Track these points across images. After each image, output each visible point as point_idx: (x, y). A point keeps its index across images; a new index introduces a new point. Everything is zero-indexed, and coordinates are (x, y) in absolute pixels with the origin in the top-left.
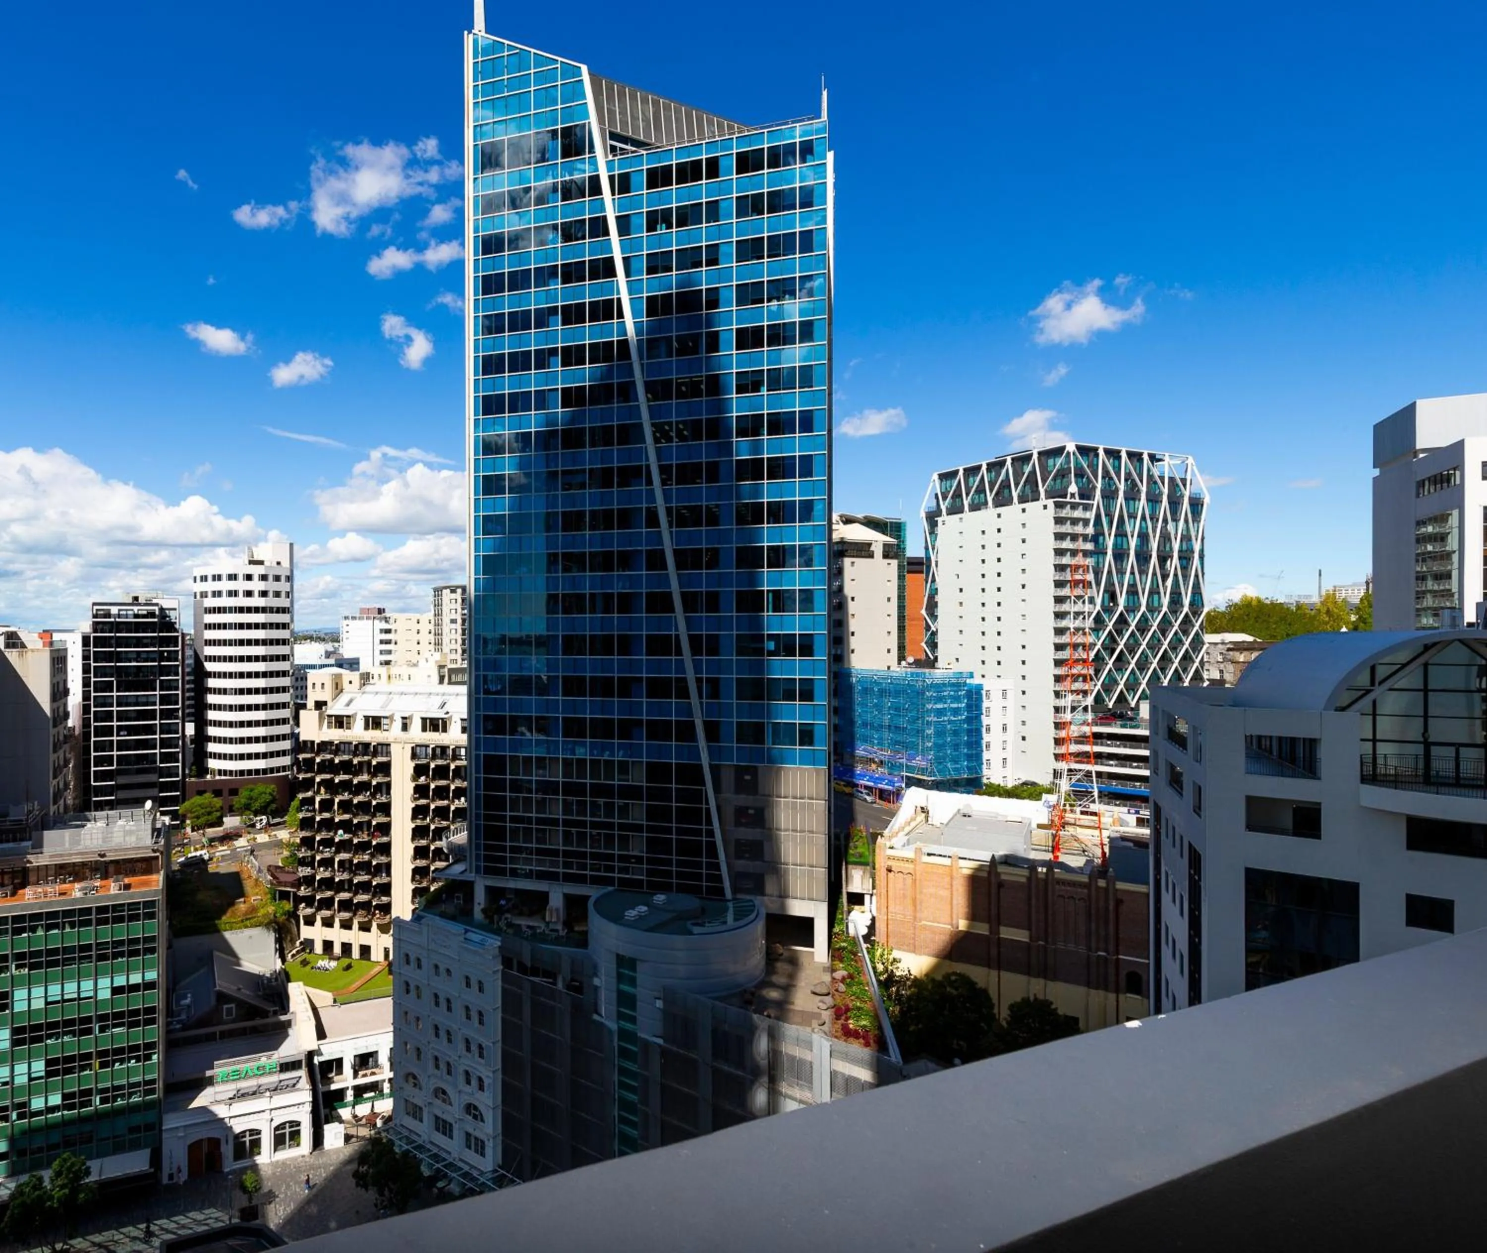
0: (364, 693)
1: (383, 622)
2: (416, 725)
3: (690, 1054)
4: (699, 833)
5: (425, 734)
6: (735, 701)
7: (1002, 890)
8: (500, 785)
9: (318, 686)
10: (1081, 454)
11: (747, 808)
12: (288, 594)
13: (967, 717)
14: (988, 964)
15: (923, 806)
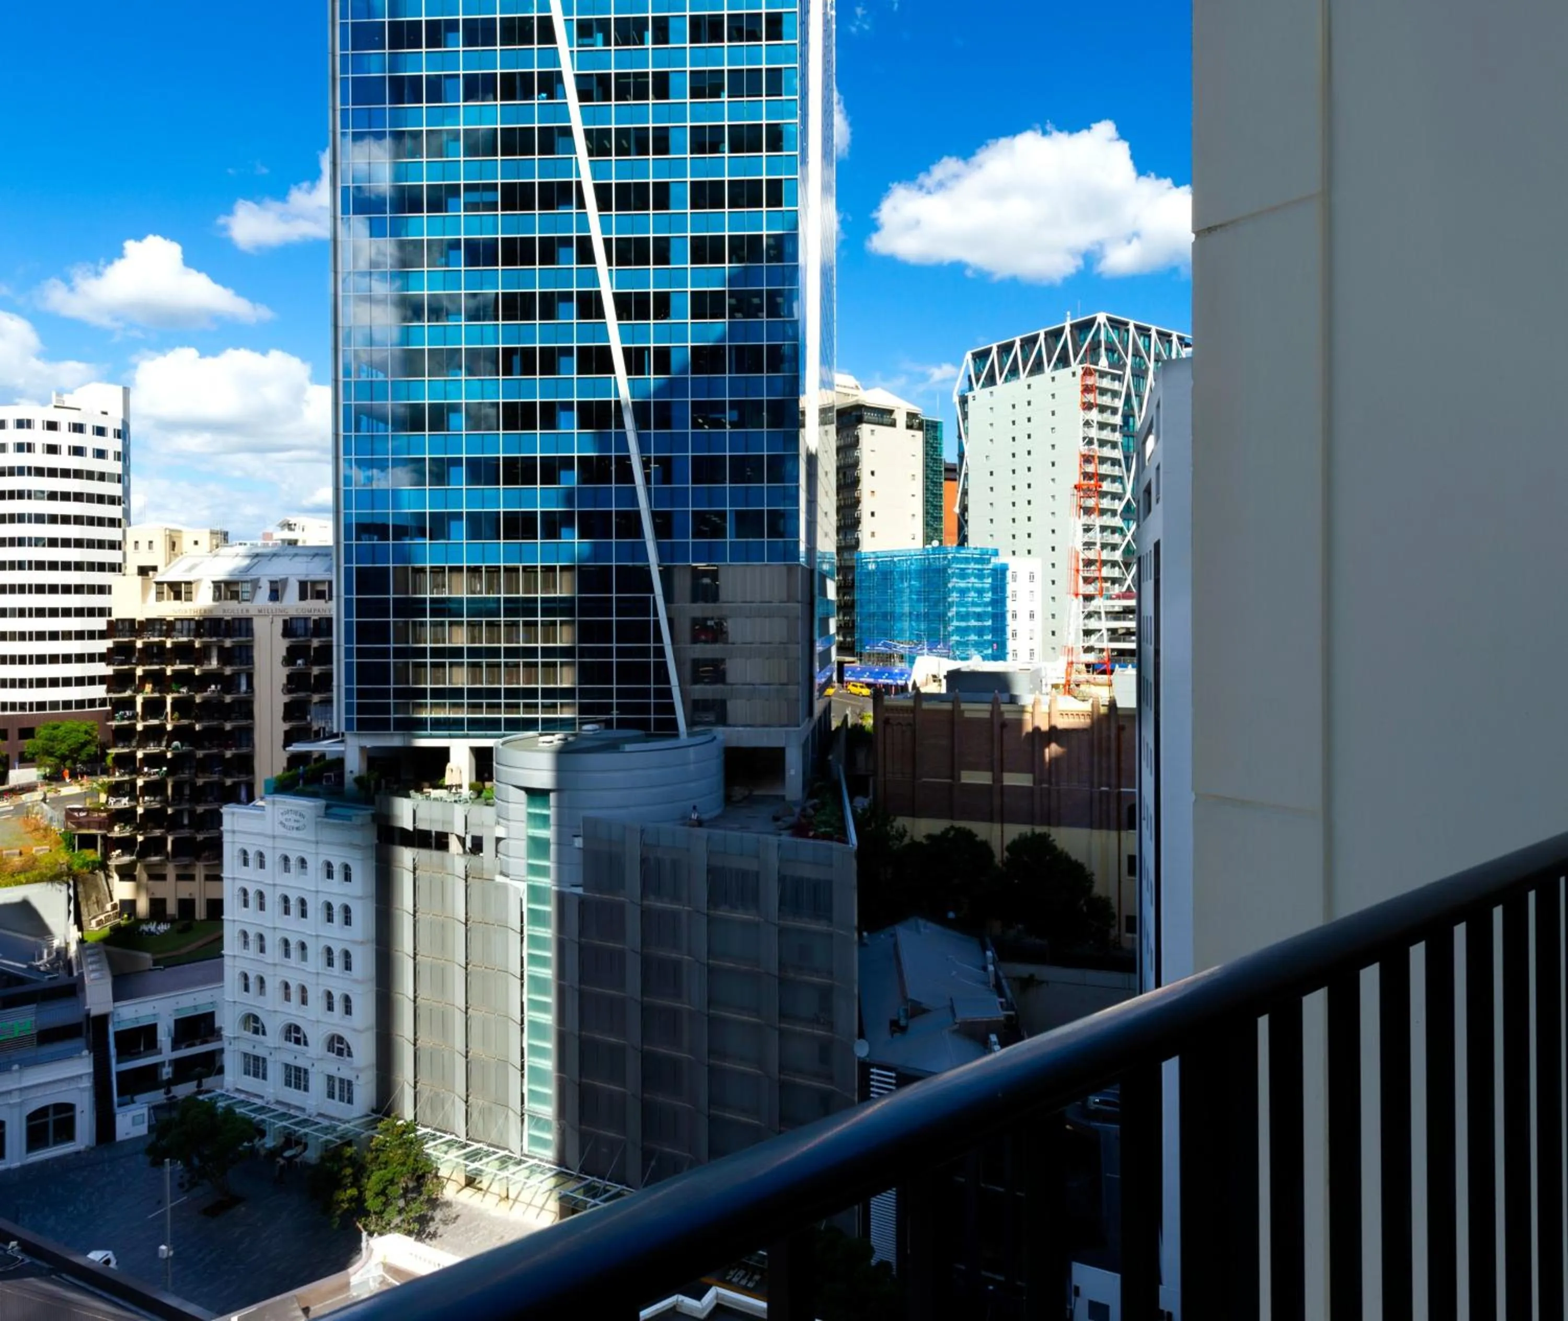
0: (216, 556)
1: (286, 530)
2: (292, 591)
3: (617, 898)
4: (645, 652)
5: (303, 603)
6: (690, 485)
7: (1005, 730)
8: (381, 608)
9: (143, 545)
10: (1112, 327)
11: (706, 619)
12: (118, 456)
13: (992, 599)
14: (989, 818)
15: (935, 673)
